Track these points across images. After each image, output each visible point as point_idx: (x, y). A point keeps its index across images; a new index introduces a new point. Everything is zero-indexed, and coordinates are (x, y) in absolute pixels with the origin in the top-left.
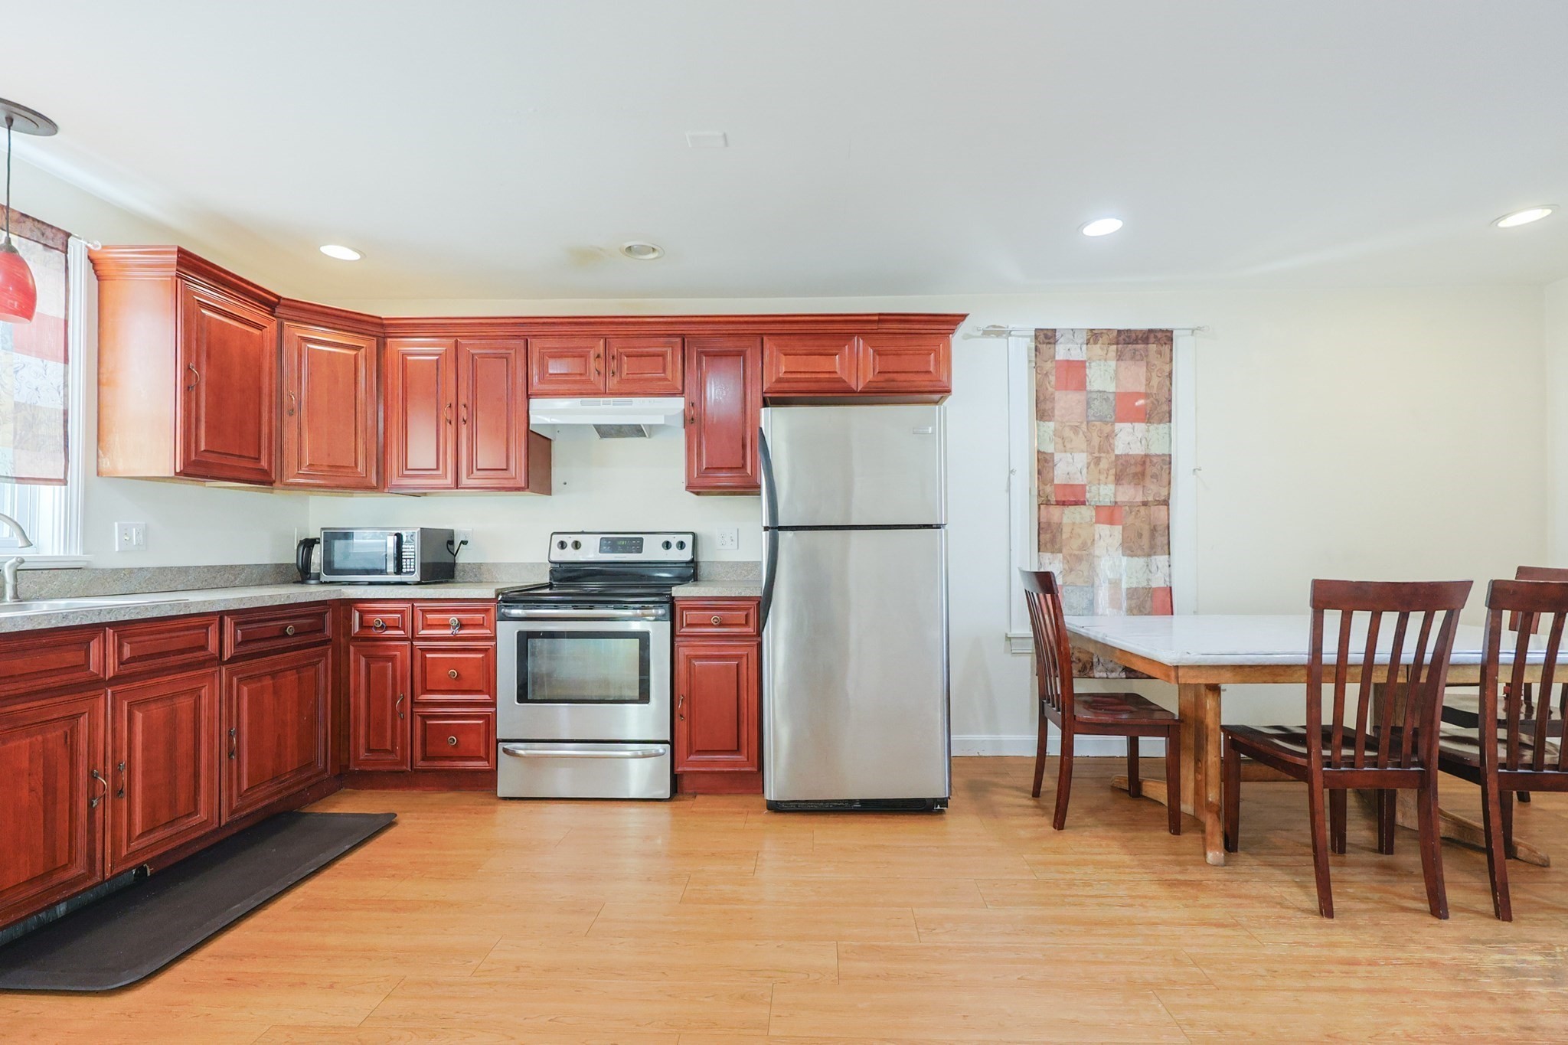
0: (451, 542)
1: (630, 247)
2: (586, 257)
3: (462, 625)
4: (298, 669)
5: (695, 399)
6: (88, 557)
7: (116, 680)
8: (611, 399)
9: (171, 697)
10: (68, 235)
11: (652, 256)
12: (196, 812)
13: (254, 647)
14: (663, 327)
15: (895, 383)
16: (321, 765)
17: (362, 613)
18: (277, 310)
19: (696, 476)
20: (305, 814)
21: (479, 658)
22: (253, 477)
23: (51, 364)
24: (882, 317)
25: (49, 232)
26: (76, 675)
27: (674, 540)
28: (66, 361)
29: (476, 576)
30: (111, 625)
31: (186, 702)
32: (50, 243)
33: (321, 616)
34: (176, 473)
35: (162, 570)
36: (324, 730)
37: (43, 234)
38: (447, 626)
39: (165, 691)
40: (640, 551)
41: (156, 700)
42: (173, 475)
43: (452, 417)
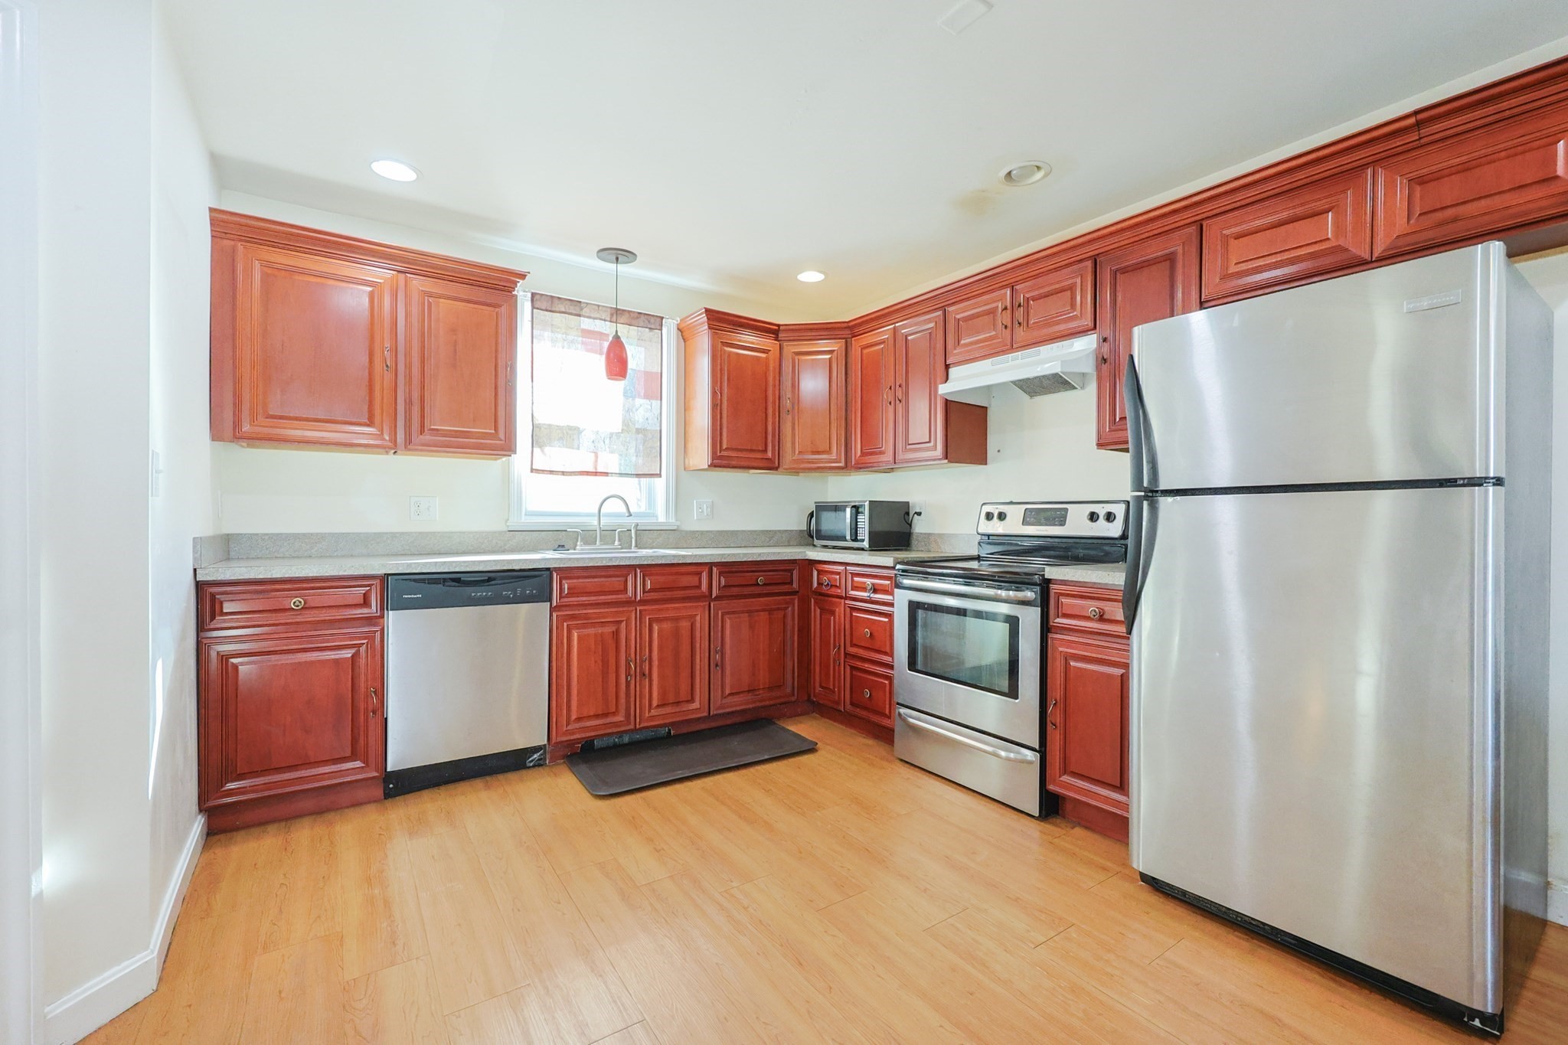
0: (908, 514)
1: (1009, 173)
2: (977, 204)
3: (875, 590)
4: (770, 611)
5: (1108, 333)
6: (678, 523)
7: (643, 602)
8: (1020, 353)
9: (677, 619)
10: (662, 318)
11: (1039, 175)
12: (692, 700)
13: (735, 591)
14: (1064, 257)
15: (1460, 223)
16: (789, 690)
17: (820, 572)
18: (780, 335)
19: (1108, 430)
20: (775, 723)
21: (885, 622)
22: (761, 465)
23: (654, 402)
24: (1420, 117)
25: (652, 320)
26: (620, 596)
27: (1101, 510)
28: (661, 400)
29: (926, 545)
30: (641, 566)
31: (685, 624)
32: (653, 327)
33: (791, 571)
34: (709, 466)
35: (721, 533)
36: (792, 662)
37: (649, 322)
38: (864, 589)
39: (672, 614)
40: (1062, 523)
41: (666, 619)
42: (707, 467)
43: (891, 398)
